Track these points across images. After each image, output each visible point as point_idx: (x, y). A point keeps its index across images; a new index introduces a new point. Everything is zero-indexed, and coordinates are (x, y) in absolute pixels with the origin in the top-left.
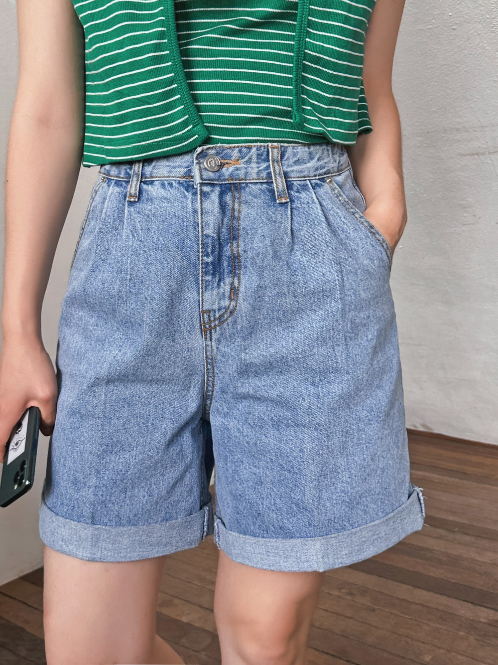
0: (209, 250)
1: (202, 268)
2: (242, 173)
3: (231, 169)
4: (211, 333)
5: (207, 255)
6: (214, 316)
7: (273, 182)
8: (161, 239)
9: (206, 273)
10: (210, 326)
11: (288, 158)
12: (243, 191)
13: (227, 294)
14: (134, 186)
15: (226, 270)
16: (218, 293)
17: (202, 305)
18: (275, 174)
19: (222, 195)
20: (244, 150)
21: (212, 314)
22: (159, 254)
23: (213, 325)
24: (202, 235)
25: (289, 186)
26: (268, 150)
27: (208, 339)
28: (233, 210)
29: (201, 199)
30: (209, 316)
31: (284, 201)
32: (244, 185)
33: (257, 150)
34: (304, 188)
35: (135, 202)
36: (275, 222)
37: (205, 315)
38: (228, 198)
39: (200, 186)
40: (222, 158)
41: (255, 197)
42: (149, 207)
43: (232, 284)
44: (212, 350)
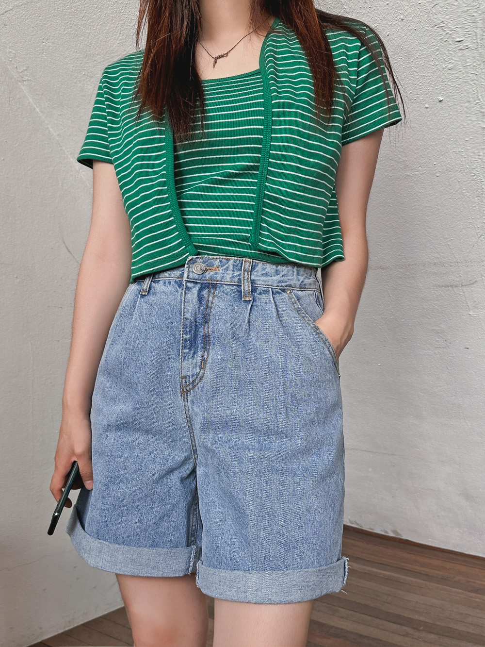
0: (188, 330)
1: (182, 343)
2: (219, 278)
3: (212, 273)
4: (187, 395)
5: (186, 334)
6: (189, 381)
7: (241, 285)
8: (157, 321)
9: (185, 347)
10: (187, 390)
11: (258, 271)
12: (218, 289)
13: (199, 364)
14: (146, 284)
15: (199, 346)
16: (192, 363)
17: (181, 372)
18: (244, 280)
19: (201, 290)
20: (224, 261)
21: (187, 379)
22: (155, 332)
24: (184, 318)
25: (254, 290)
26: (242, 263)
27: (186, 400)
28: (208, 301)
29: (185, 292)
30: (186, 381)
31: (247, 299)
32: (219, 285)
33: (234, 262)
34: (266, 292)
35: (145, 295)
36: (237, 312)
37: (183, 380)
38: (205, 293)
39: (186, 283)
40: (207, 265)
41: (227, 294)
42: (153, 299)
43: (203, 356)
44: (189, 410)
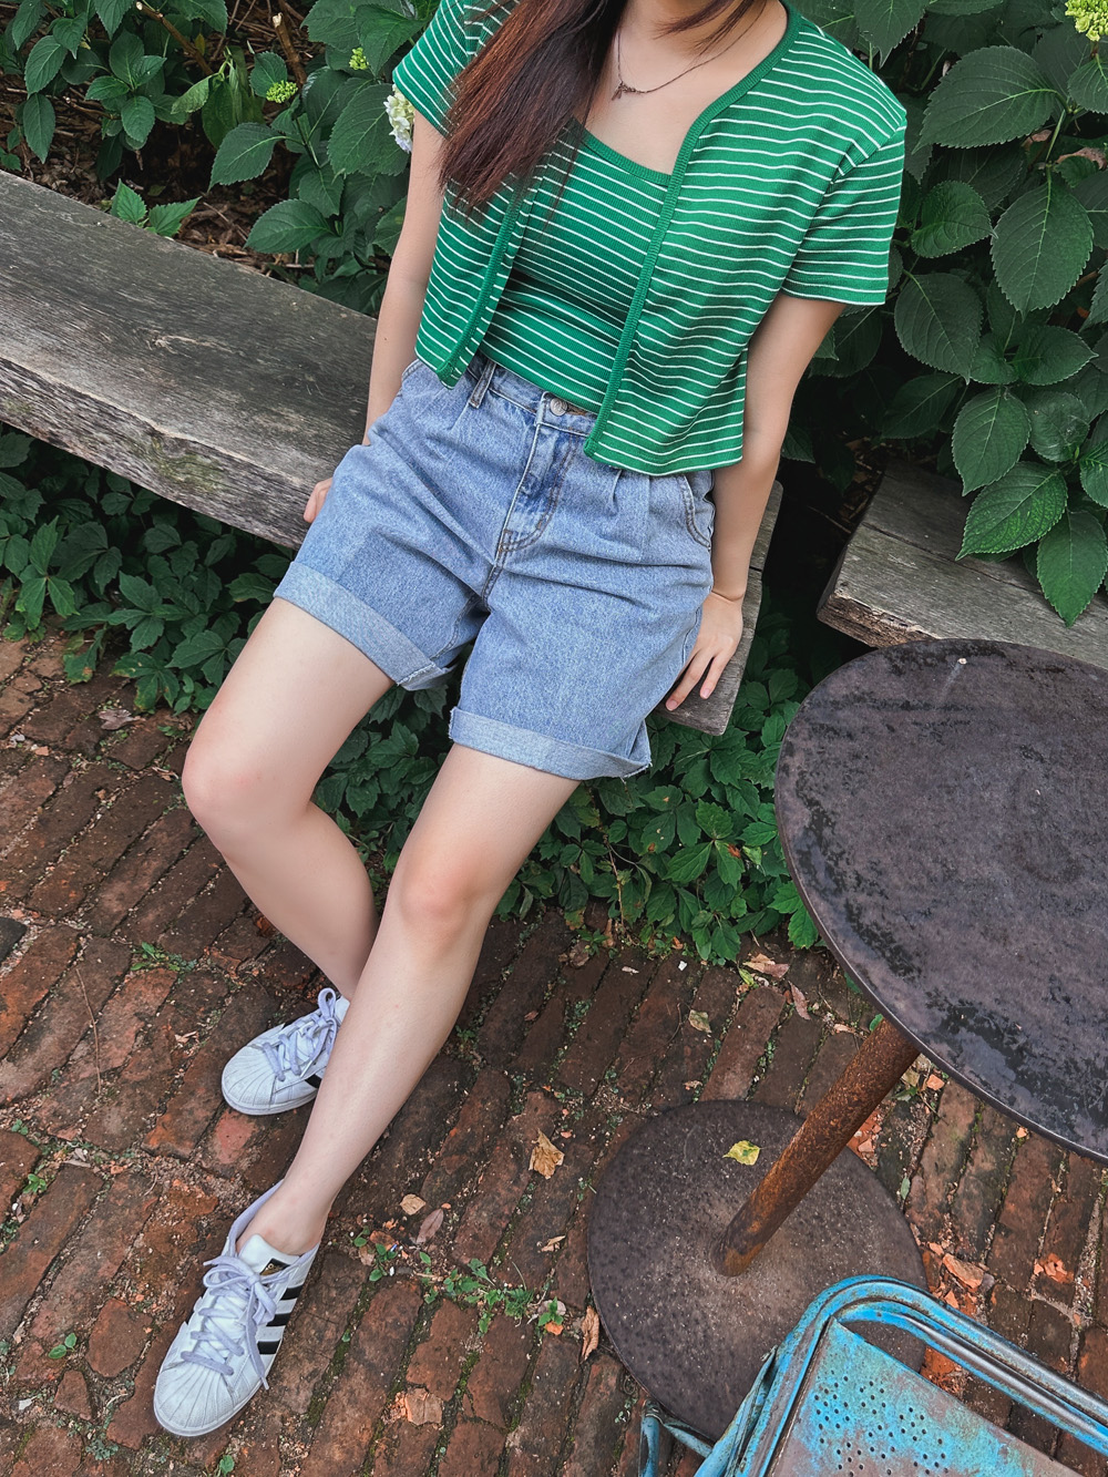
0: (530, 485)
1: (518, 495)
2: (584, 426)
3: (575, 418)
4: (506, 555)
6: (516, 538)
9: (520, 501)
10: (507, 548)
12: (580, 444)
13: (535, 524)
15: (540, 506)
16: (526, 520)
17: (507, 524)
19: (559, 441)
21: (513, 537)
23: (510, 547)
24: (528, 472)
28: (564, 459)
29: (537, 438)
30: (510, 537)
36: (599, 485)
37: (507, 535)
39: (540, 426)
43: (543, 516)
